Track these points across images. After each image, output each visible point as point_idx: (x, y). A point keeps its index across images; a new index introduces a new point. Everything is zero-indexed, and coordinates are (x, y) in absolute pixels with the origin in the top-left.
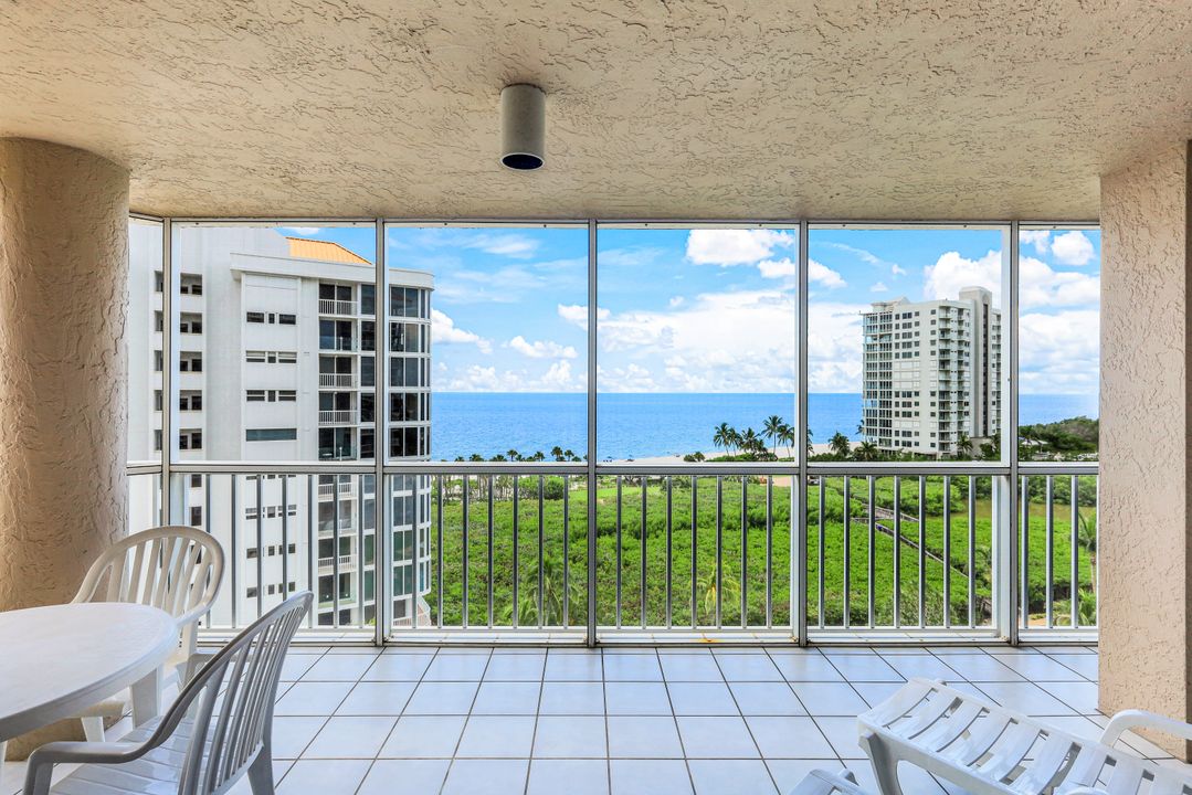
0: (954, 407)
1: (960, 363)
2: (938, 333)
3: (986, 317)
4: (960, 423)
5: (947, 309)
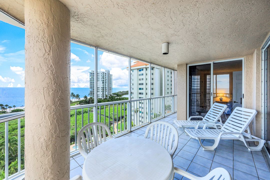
2: (102, 77)
3: (109, 75)
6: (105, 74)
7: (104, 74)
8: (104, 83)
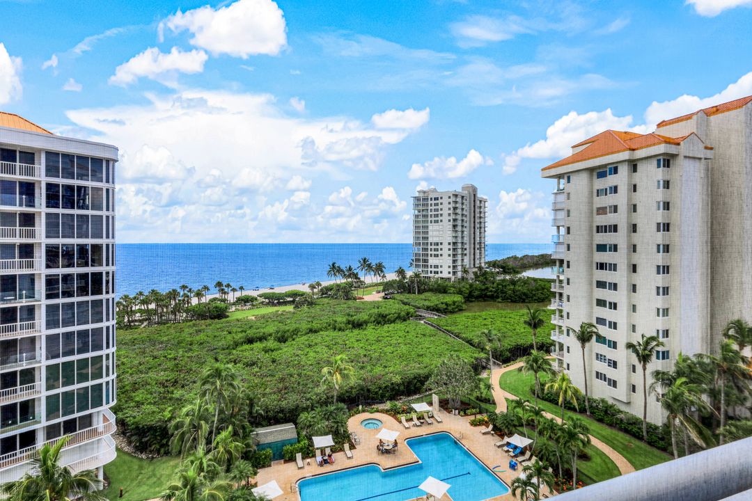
0: (460, 251)
1: (462, 226)
2: (452, 209)
3: (474, 201)
4: (463, 260)
5: (456, 196)
6: (463, 197)
7: (459, 200)
8: (459, 228)
